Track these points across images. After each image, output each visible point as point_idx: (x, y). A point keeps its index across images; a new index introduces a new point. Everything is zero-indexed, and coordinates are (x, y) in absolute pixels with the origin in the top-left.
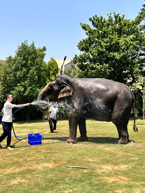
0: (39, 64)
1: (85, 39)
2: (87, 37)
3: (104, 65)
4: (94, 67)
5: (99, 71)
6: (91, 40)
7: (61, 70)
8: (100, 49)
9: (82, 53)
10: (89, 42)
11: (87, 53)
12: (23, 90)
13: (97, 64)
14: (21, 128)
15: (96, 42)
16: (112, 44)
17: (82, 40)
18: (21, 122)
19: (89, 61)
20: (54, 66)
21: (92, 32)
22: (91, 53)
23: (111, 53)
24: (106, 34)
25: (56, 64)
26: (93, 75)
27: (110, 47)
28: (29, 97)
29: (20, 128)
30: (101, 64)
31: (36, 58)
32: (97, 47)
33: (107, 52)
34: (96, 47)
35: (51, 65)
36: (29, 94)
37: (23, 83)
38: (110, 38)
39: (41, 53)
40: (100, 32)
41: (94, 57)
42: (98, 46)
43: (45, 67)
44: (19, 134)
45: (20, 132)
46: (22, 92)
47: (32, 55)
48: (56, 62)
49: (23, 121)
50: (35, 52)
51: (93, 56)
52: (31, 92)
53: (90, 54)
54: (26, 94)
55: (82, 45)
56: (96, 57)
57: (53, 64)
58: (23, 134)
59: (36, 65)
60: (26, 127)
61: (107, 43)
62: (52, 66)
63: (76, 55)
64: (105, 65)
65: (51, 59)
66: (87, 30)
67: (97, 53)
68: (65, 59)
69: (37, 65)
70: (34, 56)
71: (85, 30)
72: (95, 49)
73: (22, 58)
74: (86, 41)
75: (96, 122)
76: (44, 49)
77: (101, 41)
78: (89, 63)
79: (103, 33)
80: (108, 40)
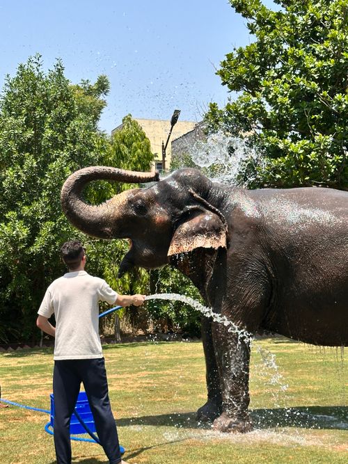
0: (81, 137)
1: (244, 48)
2: (254, 39)
3: (317, 138)
4: (281, 146)
5: (300, 161)
6: (265, 50)
7: (160, 158)
8: (301, 81)
9: (236, 96)
10: (260, 58)
11: (254, 96)
12: (25, 232)
13: (290, 134)
14: (23, 373)
15: (286, 59)
16: (342, 61)
17: (235, 52)
18: (19, 348)
19: (262, 126)
20: (134, 144)
21: (269, 22)
22: (267, 97)
23: (338, 96)
24: (321, 29)
25: (144, 137)
26: (278, 176)
27: (336, 72)
28: (48, 258)
29: (18, 372)
30: (306, 134)
31: (71, 117)
32: (290, 77)
33: (325, 93)
34: (284, 77)
35: (123, 142)
36: (46, 249)
37: (26, 208)
38: (334, 39)
39: (88, 100)
40: (300, 20)
41: (281, 110)
42: (294, 70)
43: (102, 149)
44: (17, 394)
45: (19, 387)
46: (23, 241)
47: (55, 107)
48: (144, 130)
49: (27, 347)
50: (65, 97)
51: (276, 109)
52: (53, 242)
53: (263, 100)
54: (36, 248)
55: (236, 68)
56: (287, 109)
57: (132, 138)
58: (29, 395)
59: (71, 142)
60: (40, 366)
61: (326, 59)
62: (129, 146)
63: (213, 106)
64: (319, 137)
65: (123, 120)
66: (253, 14)
67: (290, 97)
68: (174, 121)
69: (74, 143)
70: (65, 113)
71: (244, 16)
72: (283, 83)
73: (22, 120)
74: (249, 52)
75: (293, 348)
76: (102, 86)
77: (301, 52)
78: (260, 132)
79: (310, 22)
80: (330, 49)
